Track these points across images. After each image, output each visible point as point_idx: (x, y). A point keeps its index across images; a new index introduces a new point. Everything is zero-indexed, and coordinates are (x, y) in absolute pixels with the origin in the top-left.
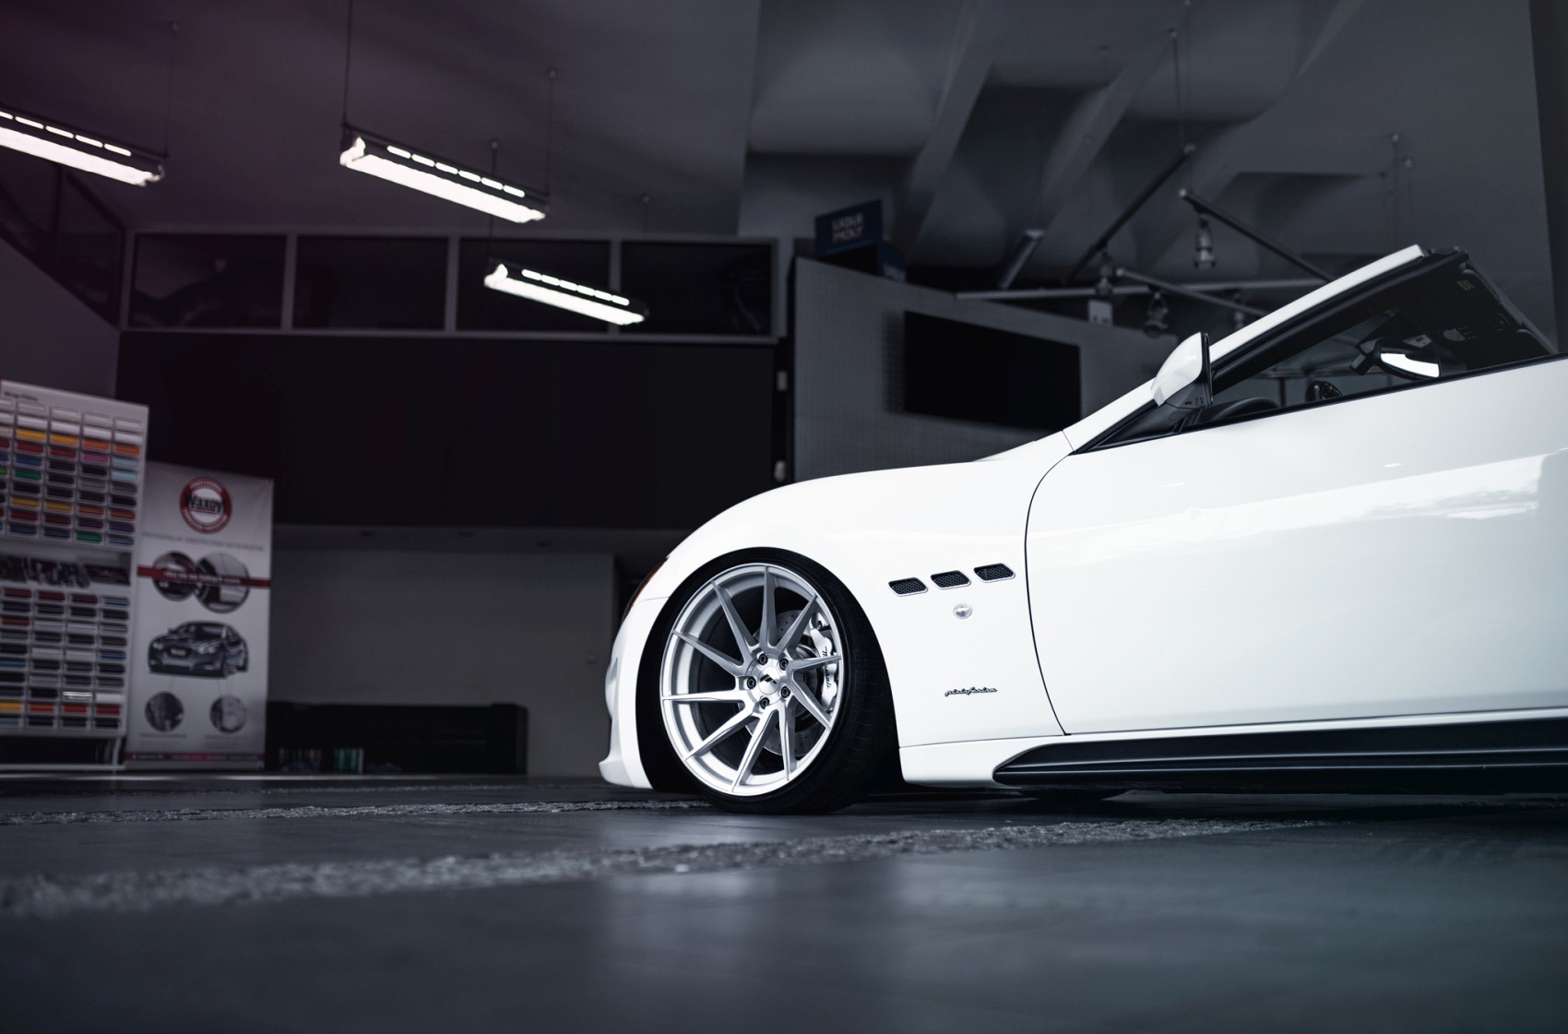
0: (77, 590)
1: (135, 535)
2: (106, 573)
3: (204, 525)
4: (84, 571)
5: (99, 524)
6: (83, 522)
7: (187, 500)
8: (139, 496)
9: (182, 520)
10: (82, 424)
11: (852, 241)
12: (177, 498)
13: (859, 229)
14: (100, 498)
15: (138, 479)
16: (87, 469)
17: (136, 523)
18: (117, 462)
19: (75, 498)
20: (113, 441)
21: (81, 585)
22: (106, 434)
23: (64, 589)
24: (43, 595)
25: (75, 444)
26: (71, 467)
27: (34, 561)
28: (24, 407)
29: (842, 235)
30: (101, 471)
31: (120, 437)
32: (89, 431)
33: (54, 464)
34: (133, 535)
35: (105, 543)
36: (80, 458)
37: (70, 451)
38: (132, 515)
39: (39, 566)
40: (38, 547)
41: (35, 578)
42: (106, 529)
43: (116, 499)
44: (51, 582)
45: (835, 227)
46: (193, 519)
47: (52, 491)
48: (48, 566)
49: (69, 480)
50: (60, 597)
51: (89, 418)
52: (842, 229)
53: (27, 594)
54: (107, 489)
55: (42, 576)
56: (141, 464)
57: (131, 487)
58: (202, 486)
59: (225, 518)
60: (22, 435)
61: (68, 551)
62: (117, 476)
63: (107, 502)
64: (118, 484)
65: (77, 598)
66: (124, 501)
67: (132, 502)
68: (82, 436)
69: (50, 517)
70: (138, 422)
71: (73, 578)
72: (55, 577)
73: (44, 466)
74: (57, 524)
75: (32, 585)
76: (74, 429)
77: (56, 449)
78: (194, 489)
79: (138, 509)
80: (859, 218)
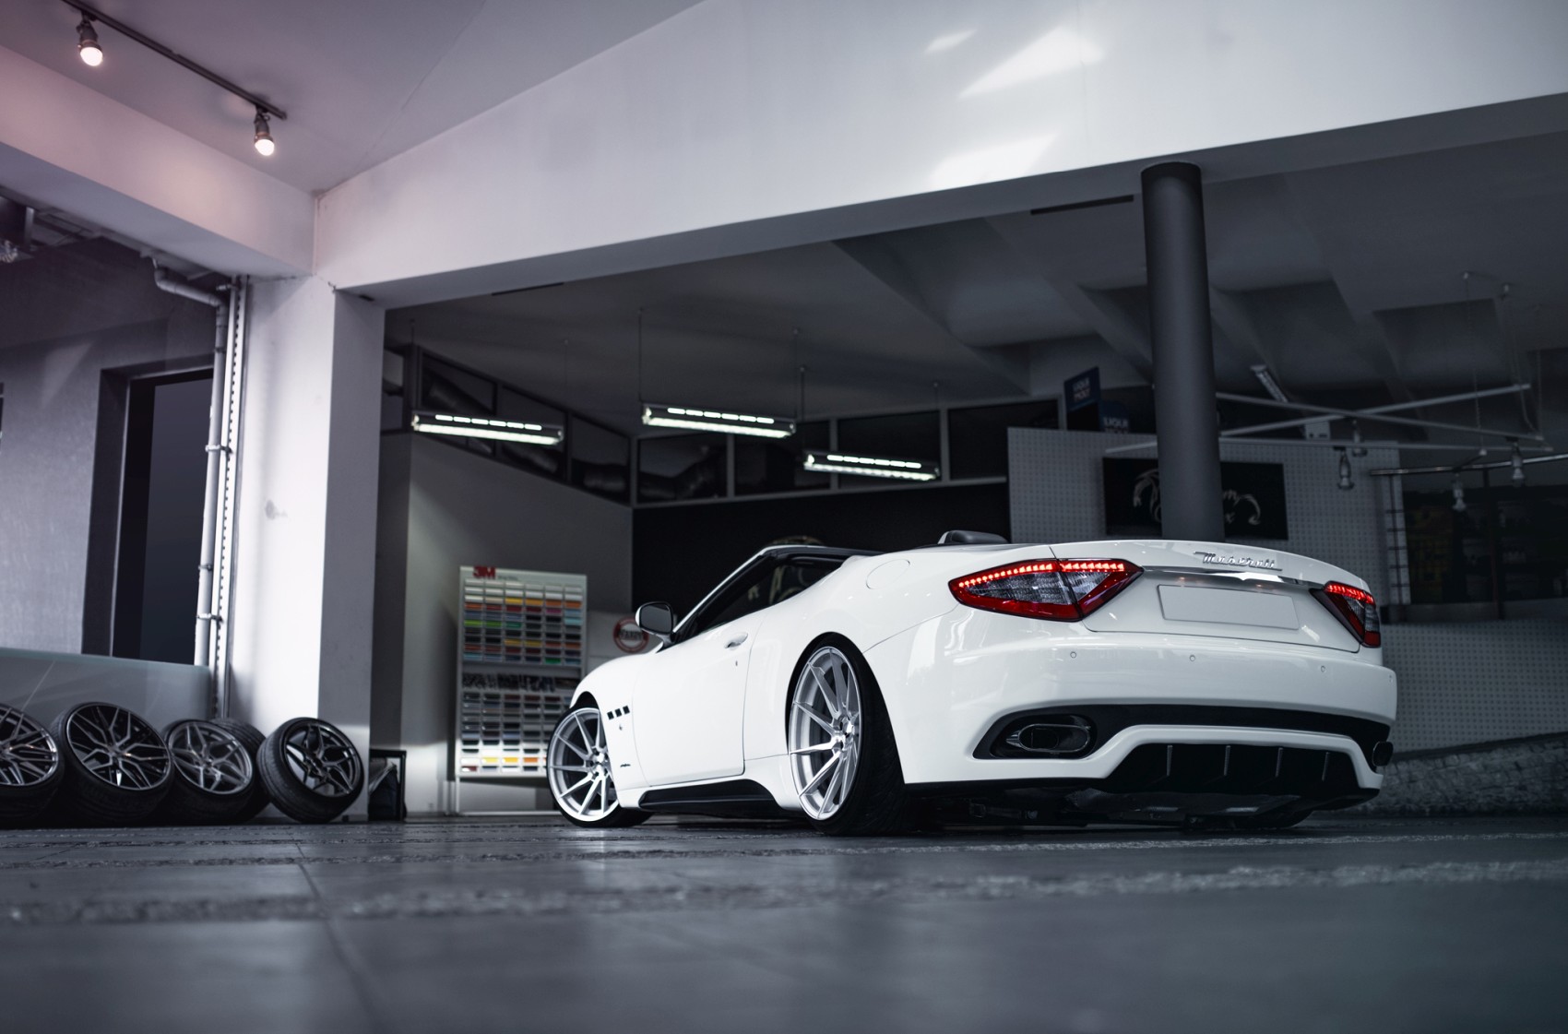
0: (549, 694)
1: (582, 657)
2: (567, 682)
3: (630, 648)
4: (554, 682)
5: (558, 652)
6: (548, 651)
7: (618, 632)
8: (583, 633)
9: (616, 646)
10: (543, 591)
11: (1085, 400)
12: (611, 631)
13: (1088, 390)
14: (558, 636)
15: (581, 622)
16: (549, 619)
17: (583, 649)
18: (567, 613)
19: (543, 637)
20: (564, 600)
21: (552, 690)
22: (559, 596)
23: (542, 694)
24: (528, 698)
25: (541, 604)
26: (538, 618)
27: (525, 677)
28: (509, 583)
29: (1078, 396)
30: (558, 619)
31: (568, 597)
32: (549, 595)
33: (529, 617)
34: (581, 658)
35: (563, 663)
36: (544, 613)
37: (538, 609)
38: (579, 645)
39: (528, 680)
40: (522, 668)
41: (525, 687)
42: (562, 655)
43: (569, 636)
44: (534, 689)
45: (1075, 389)
46: (623, 644)
47: (529, 634)
48: (534, 679)
49: (539, 626)
50: (537, 698)
51: (548, 587)
52: (1079, 391)
53: (517, 697)
54: (562, 631)
55: (529, 686)
56: (583, 613)
57: (578, 628)
58: (628, 623)
59: (644, 642)
60: (509, 601)
61: (543, 670)
62: (568, 621)
63: (563, 639)
64: (569, 627)
65: (548, 699)
66: (574, 637)
67: (578, 637)
68: (544, 599)
69: (529, 650)
70: (579, 586)
71: (548, 686)
72: (537, 685)
73: (523, 619)
74: (533, 654)
75: (522, 692)
76: (539, 595)
77: (529, 608)
78: (624, 625)
79: (583, 641)
80: (1087, 382)
